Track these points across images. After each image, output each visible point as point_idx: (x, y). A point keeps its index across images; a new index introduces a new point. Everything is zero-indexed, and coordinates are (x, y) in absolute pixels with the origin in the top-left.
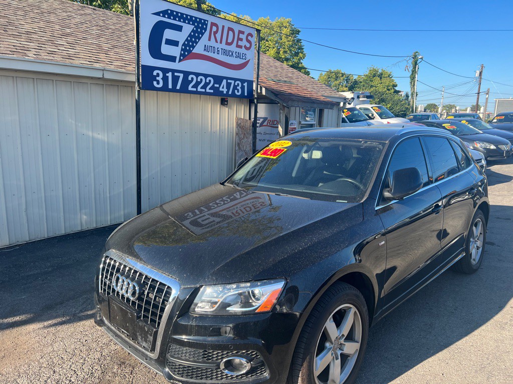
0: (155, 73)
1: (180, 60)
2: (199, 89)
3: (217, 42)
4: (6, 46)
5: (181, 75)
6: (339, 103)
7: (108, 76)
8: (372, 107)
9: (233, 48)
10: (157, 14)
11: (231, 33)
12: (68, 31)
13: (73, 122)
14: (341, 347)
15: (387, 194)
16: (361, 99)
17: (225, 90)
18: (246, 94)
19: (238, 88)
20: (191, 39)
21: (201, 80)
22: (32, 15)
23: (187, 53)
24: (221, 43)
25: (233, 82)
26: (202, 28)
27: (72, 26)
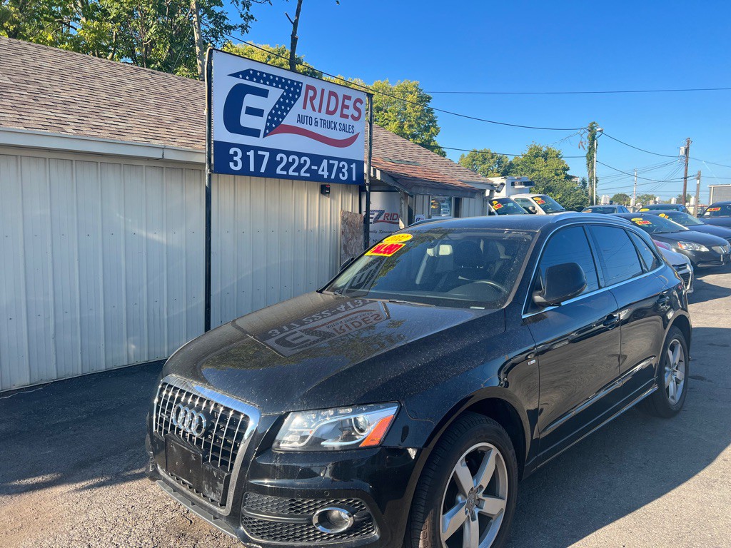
0: (232, 151)
1: (265, 135)
2: (291, 173)
3: (314, 110)
4: (36, 119)
5: (267, 155)
6: (483, 192)
7: (169, 156)
8: (532, 198)
9: (336, 118)
10: (236, 75)
11: (333, 98)
12: (118, 100)
13: (122, 217)
14: (479, 503)
15: (538, 298)
16: (516, 187)
17: (326, 174)
18: (354, 179)
19: (343, 170)
20: (280, 107)
21: (294, 160)
22: (70, 80)
23: (275, 125)
24: (320, 111)
25: (336, 163)
26: (294, 93)
27: (124, 93)
